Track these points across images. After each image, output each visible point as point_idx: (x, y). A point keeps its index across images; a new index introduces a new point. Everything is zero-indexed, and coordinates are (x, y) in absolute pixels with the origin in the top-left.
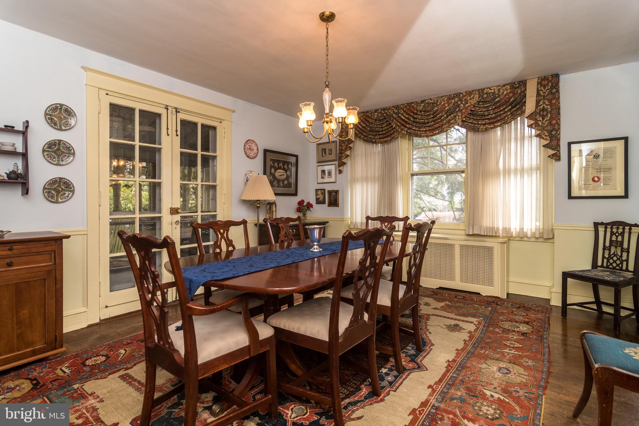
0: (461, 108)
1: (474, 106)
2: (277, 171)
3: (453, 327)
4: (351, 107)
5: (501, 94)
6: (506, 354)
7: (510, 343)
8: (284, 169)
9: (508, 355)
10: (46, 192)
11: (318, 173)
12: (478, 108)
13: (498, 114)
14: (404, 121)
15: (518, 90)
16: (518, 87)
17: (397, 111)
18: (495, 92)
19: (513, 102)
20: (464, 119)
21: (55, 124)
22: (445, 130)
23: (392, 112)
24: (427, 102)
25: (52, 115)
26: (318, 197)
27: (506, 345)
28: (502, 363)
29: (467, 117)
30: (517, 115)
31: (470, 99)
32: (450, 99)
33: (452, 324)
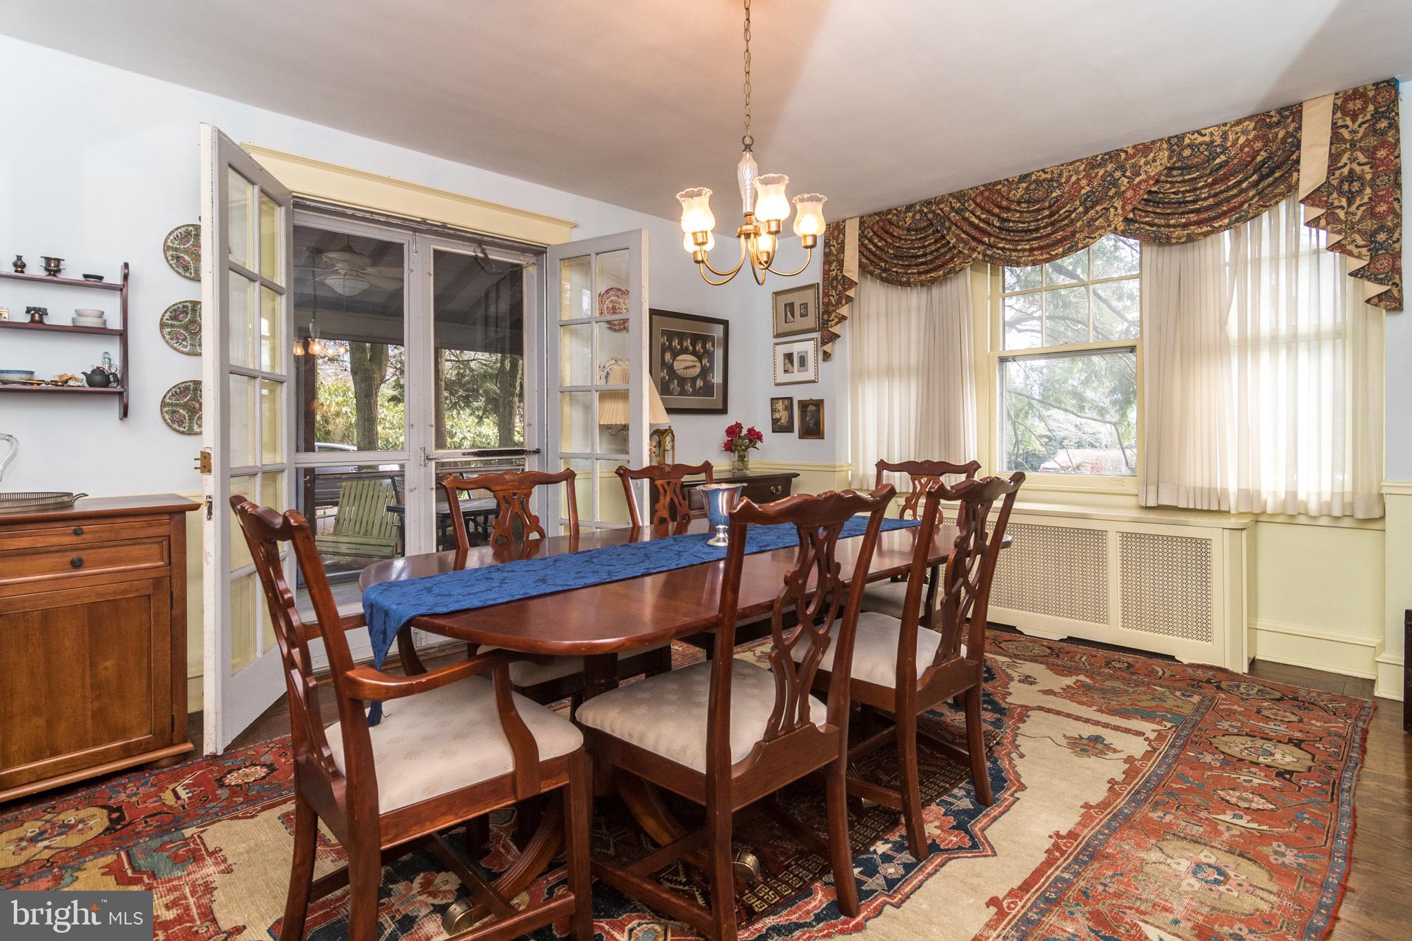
0: (1123, 188)
1: (1157, 181)
2: (678, 358)
3: (1086, 742)
4: (806, 196)
5: (1229, 144)
6: (1222, 828)
7: (1239, 798)
8: (694, 353)
9: (1228, 829)
10: (167, 412)
11: (777, 361)
12: (1169, 186)
13: (1222, 196)
14: (977, 227)
15: (1277, 130)
16: (1278, 124)
17: (959, 204)
18: (1212, 142)
19: (1264, 162)
20: (1131, 216)
21: (186, 268)
22: (1080, 245)
23: (947, 209)
24: (1034, 177)
25: (179, 249)
26: (777, 416)
27: (1228, 801)
28: (1206, 852)
29: (1140, 210)
30: (1275, 196)
31: (1146, 163)
32: (1093, 167)
33: (1085, 735)
